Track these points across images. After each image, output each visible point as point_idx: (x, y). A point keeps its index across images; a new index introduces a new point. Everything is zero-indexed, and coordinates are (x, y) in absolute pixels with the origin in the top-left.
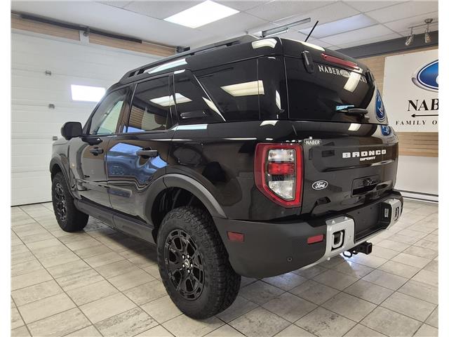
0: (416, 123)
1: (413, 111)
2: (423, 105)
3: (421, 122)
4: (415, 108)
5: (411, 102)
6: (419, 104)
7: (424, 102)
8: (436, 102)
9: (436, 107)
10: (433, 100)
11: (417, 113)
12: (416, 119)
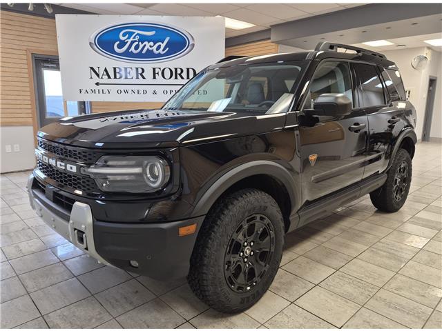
0: (101, 91)
1: (96, 79)
2: (105, 73)
3: (105, 91)
4: (98, 75)
5: (92, 68)
6: (101, 72)
7: (106, 70)
8: (117, 70)
9: (118, 76)
10: (115, 69)
11: (100, 81)
12: (100, 87)
